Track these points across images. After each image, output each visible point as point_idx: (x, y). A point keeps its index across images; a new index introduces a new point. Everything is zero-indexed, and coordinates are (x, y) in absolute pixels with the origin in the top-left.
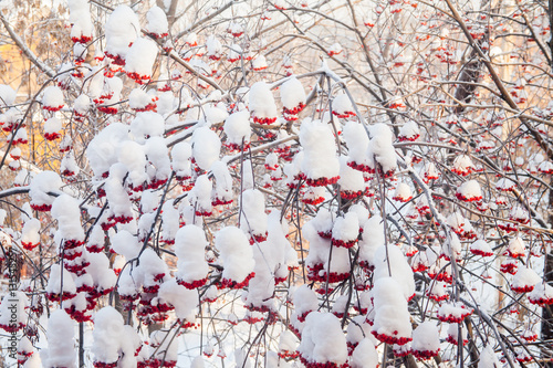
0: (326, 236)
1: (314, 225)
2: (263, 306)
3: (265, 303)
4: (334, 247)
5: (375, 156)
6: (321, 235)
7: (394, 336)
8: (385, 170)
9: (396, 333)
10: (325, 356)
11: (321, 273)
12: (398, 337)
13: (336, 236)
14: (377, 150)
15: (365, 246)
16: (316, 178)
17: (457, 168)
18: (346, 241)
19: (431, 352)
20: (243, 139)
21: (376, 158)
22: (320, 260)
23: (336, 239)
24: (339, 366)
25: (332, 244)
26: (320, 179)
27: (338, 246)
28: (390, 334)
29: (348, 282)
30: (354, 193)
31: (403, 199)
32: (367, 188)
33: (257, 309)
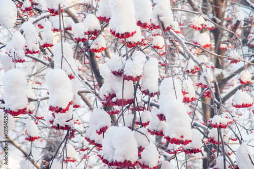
0: (118, 74)
1: (108, 66)
2: (66, 126)
3: (68, 124)
4: (126, 81)
5: (158, 17)
6: (115, 73)
7: (181, 139)
8: (166, 27)
9: (182, 137)
10: (123, 156)
11: (114, 100)
12: (184, 139)
13: (127, 73)
14: (160, 12)
15: (146, 80)
16: (123, 33)
17: (194, 25)
18: (135, 76)
19: (198, 149)
20: (59, 5)
21: (160, 18)
22: (112, 90)
23: (128, 75)
24: (133, 163)
25: (124, 79)
26: (125, 33)
27: (128, 80)
28: (178, 138)
29: (132, 104)
30: (134, 43)
31: (160, 47)
32: (143, 40)
33: (62, 128)
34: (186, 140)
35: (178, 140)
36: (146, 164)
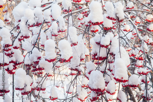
2: (76, 69)
3: (77, 68)
4: (101, 48)
5: (116, 14)
6: (97, 43)
7: (122, 79)
8: (120, 19)
9: (122, 78)
10: (97, 86)
11: (96, 57)
13: (102, 43)
14: (117, 12)
15: (112, 47)
16: (95, 22)
17: (147, 19)
18: (105, 45)
19: (136, 85)
20: (69, 8)
21: (117, 15)
22: (96, 52)
23: (102, 44)
24: (102, 90)
25: (100, 46)
26: (96, 22)
27: (102, 47)
28: (120, 78)
29: (106, 60)
30: (108, 28)
31: (127, 30)
32: (113, 26)
33: (74, 70)
34: (124, 80)
35: (120, 80)
36: (109, 91)
